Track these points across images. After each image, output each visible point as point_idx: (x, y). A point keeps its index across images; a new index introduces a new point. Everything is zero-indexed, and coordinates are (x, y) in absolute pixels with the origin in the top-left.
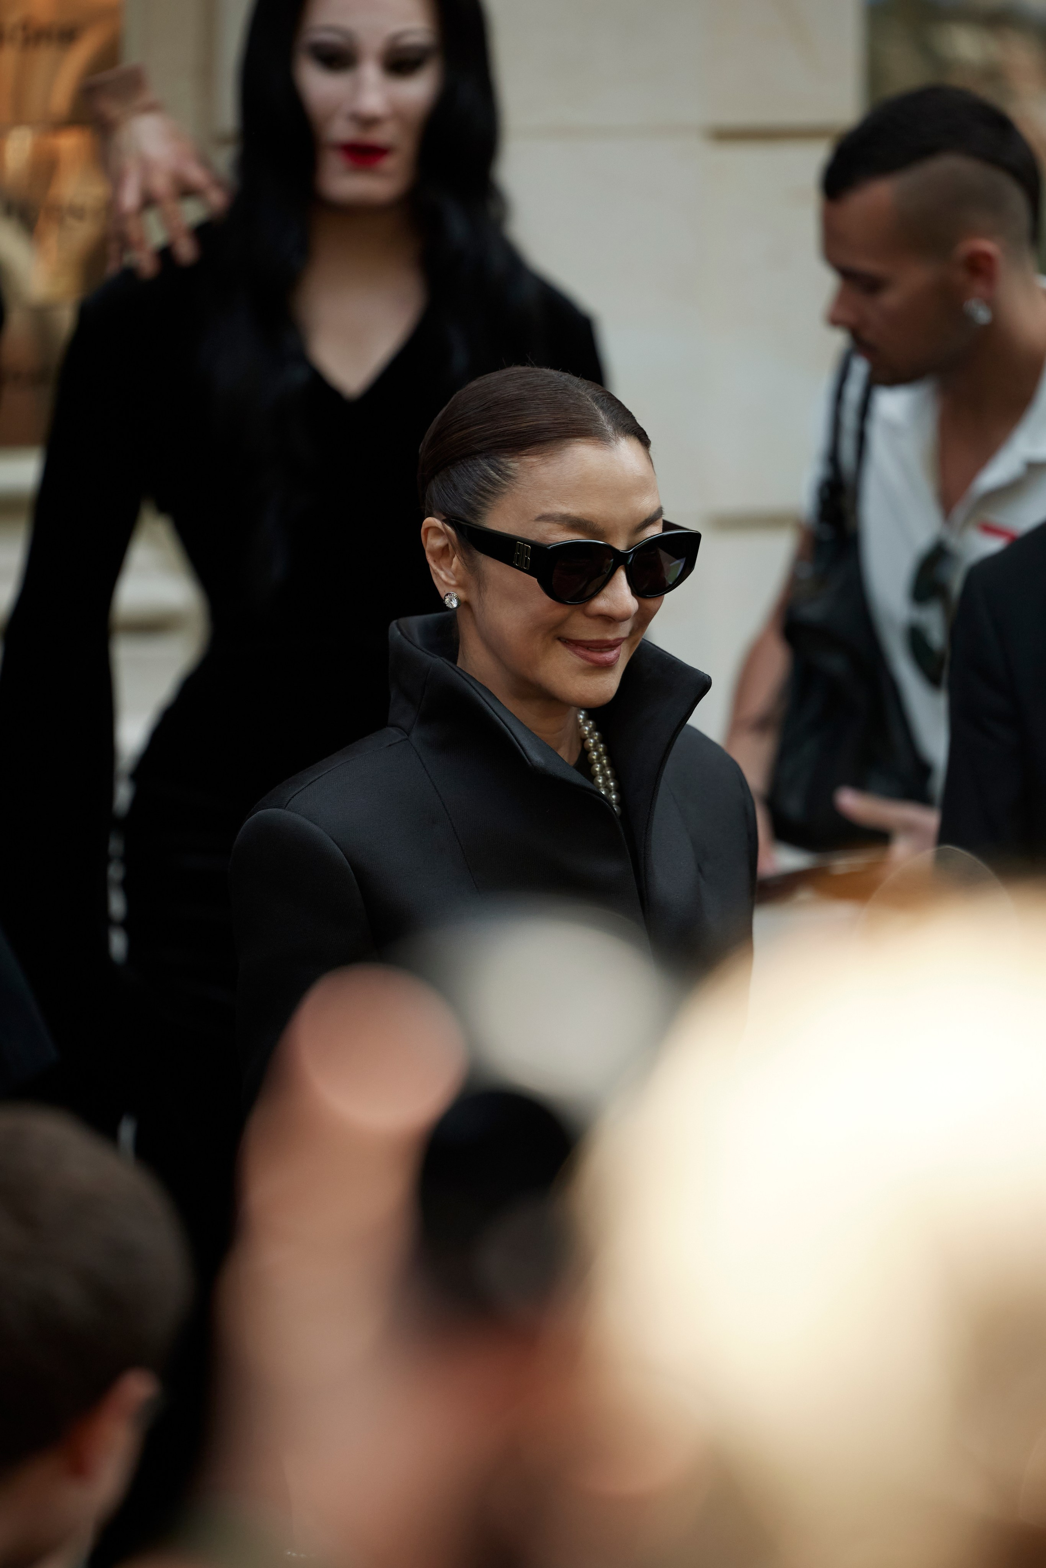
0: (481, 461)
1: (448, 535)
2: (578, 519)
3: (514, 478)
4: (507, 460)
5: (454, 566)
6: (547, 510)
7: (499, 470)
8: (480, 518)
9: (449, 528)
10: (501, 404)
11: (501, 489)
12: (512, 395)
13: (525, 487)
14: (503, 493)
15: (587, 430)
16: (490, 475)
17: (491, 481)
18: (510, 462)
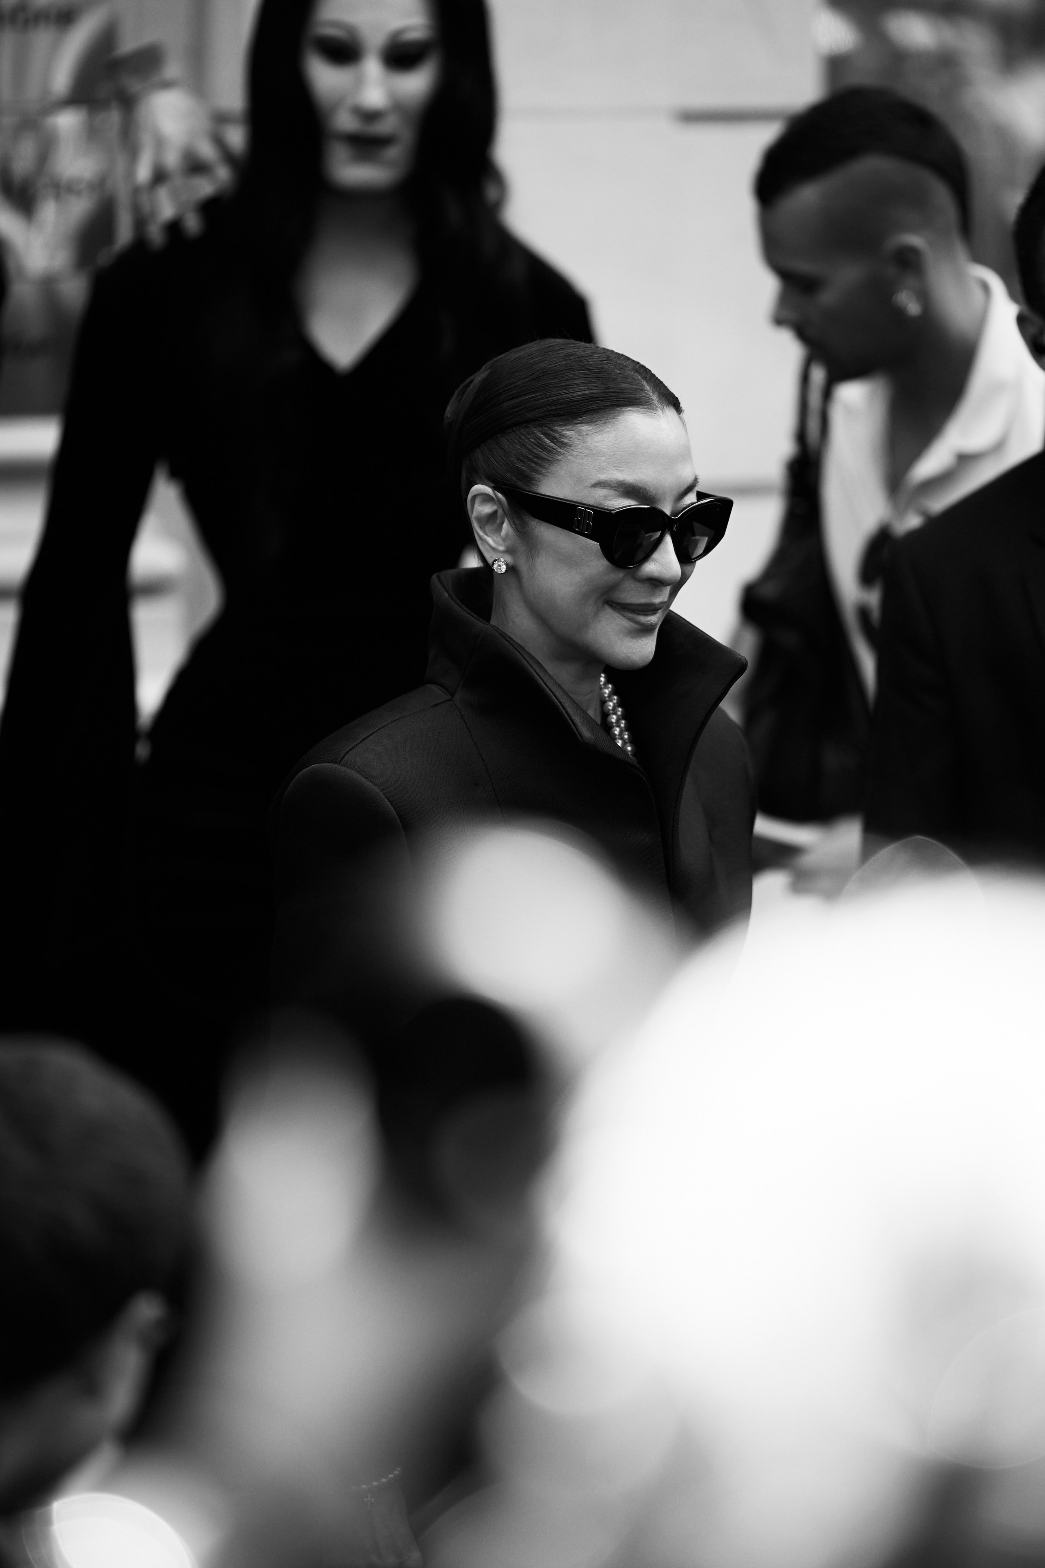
0: (534, 429)
1: (499, 501)
2: (632, 485)
3: (570, 445)
4: (561, 428)
5: (503, 532)
6: (603, 477)
7: (554, 438)
8: (533, 484)
9: (500, 495)
10: (549, 374)
11: (555, 456)
12: (559, 365)
13: (581, 454)
14: (558, 460)
15: (636, 399)
16: (545, 443)
17: (546, 448)
18: (565, 430)
